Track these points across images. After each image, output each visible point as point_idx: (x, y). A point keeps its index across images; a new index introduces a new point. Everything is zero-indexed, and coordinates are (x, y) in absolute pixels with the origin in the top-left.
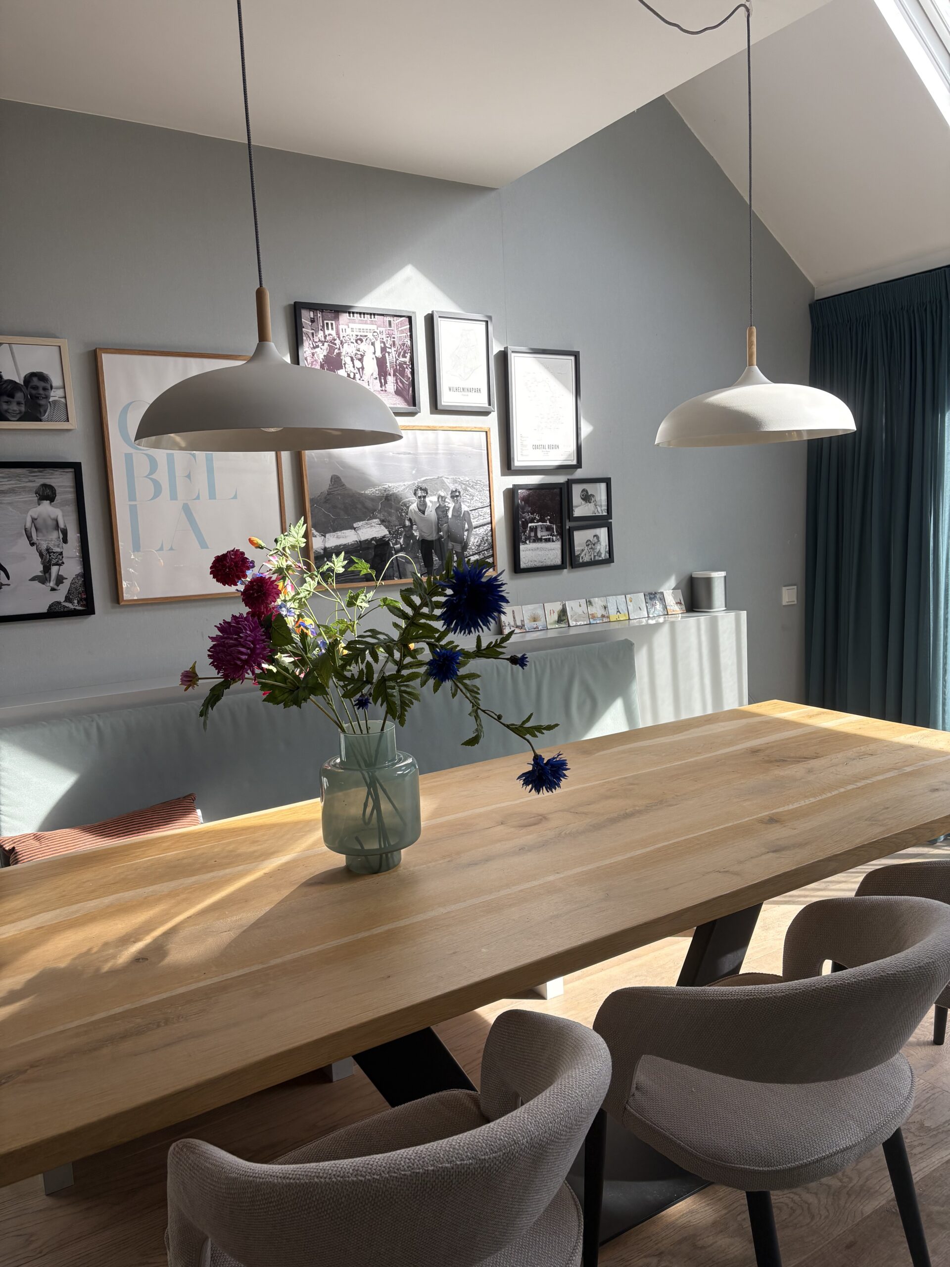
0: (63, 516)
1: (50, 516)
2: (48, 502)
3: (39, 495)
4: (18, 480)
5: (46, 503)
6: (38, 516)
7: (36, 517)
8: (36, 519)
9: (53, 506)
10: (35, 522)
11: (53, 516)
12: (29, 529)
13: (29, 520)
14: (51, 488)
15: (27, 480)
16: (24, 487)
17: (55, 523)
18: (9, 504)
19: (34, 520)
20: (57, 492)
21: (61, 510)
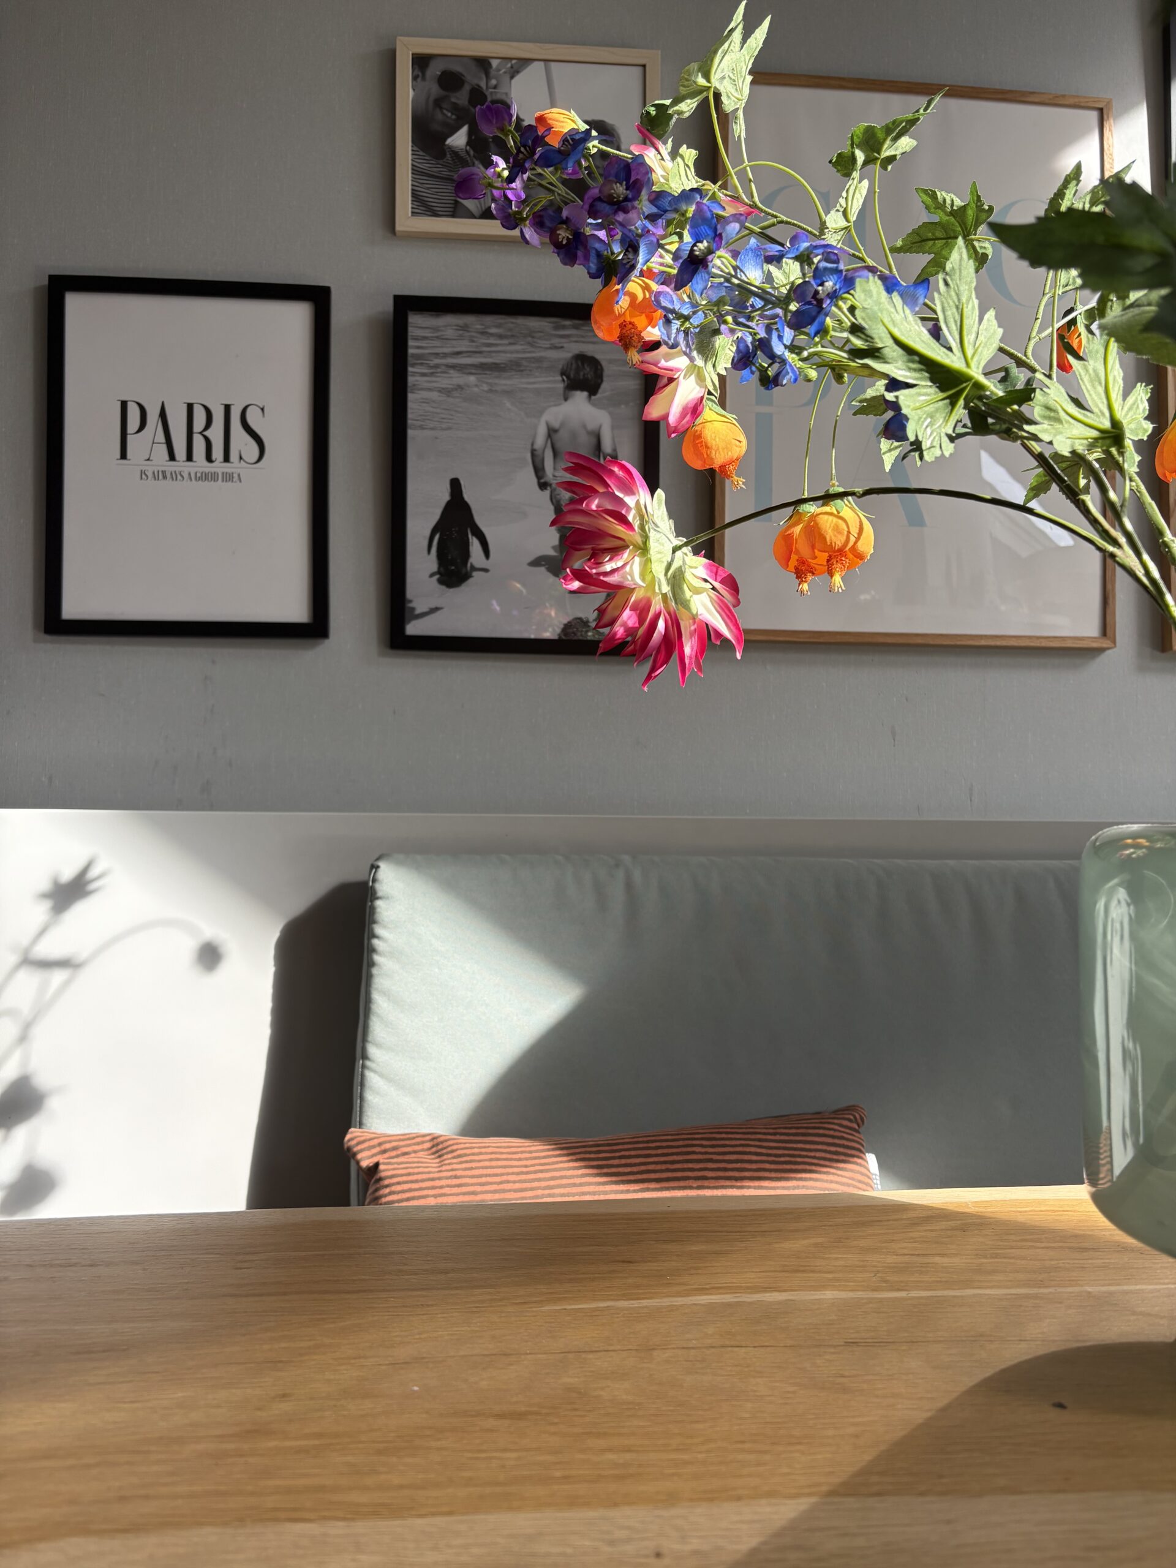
0: (613, 428)
1: (584, 426)
2: (585, 394)
3: (568, 377)
4: (529, 343)
5: (580, 396)
6: (562, 424)
7: (556, 424)
8: (556, 431)
9: (594, 405)
10: (556, 437)
11: (591, 426)
12: (539, 453)
13: (542, 431)
14: (593, 363)
15: (546, 344)
16: (539, 360)
17: (594, 441)
18: (508, 393)
19: (552, 432)
20: (606, 373)
21: (610, 413)
